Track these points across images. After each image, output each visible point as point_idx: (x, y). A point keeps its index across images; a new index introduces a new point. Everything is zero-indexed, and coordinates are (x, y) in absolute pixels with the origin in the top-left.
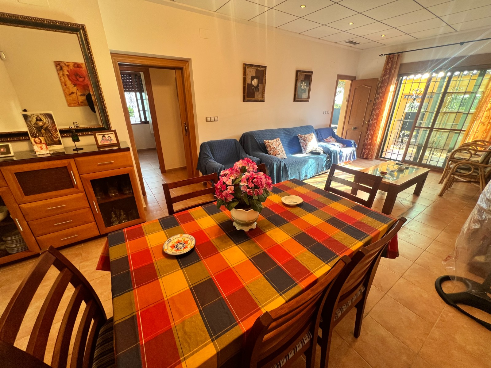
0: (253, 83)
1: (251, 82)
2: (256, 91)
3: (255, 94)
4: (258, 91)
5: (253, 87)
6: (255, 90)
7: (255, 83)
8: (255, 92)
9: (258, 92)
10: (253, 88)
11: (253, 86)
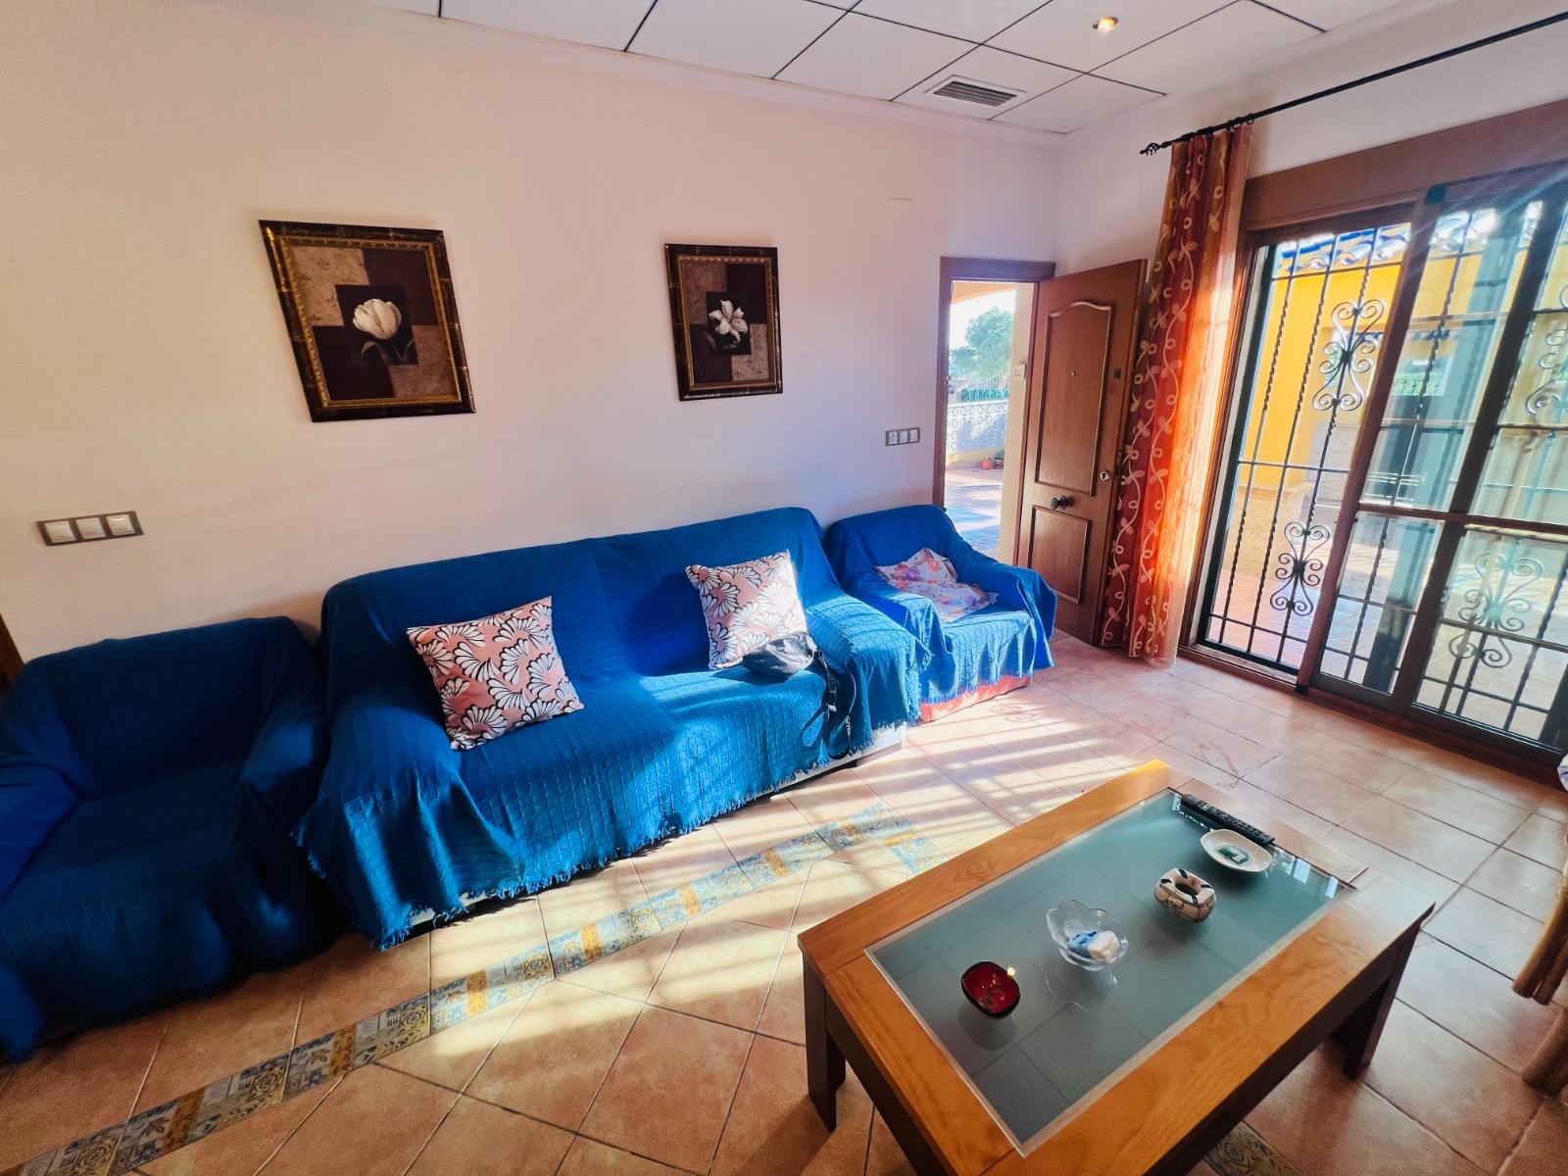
0: (363, 321)
1: (349, 316)
2: (397, 363)
3: (396, 378)
4: (413, 362)
5: (370, 344)
7: (378, 323)
8: (392, 370)
9: (410, 367)
10: (374, 349)
11: (367, 336)
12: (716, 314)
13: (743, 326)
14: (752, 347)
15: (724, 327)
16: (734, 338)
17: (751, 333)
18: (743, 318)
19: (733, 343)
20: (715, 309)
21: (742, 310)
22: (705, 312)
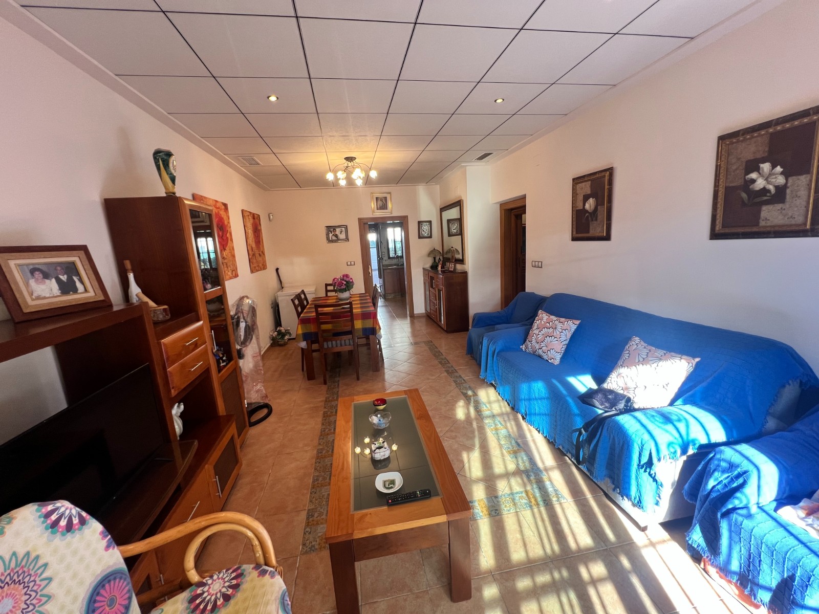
0: (587, 206)
1: (584, 205)
2: (592, 221)
3: (591, 227)
4: (596, 220)
5: (587, 214)
6: (590, 218)
7: (590, 207)
8: (590, 223)
9: (595, 222)
10: (588, 216)
11: (587, 211)
12: (754, 175)
13: (781, 180)
14: (788, 197)
15: (760, 183)
16: (769, 191)
17: (789, 185)
18: (782, 173)
19: (766, 196)
20: (752, 172)
21: (781, 167)
22: (743, 175)
